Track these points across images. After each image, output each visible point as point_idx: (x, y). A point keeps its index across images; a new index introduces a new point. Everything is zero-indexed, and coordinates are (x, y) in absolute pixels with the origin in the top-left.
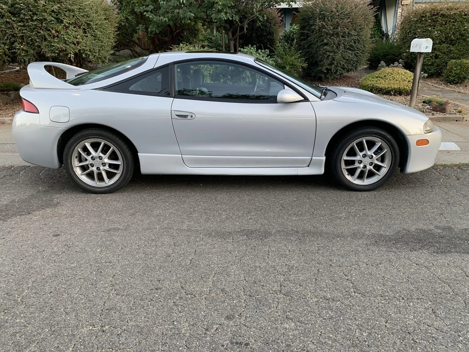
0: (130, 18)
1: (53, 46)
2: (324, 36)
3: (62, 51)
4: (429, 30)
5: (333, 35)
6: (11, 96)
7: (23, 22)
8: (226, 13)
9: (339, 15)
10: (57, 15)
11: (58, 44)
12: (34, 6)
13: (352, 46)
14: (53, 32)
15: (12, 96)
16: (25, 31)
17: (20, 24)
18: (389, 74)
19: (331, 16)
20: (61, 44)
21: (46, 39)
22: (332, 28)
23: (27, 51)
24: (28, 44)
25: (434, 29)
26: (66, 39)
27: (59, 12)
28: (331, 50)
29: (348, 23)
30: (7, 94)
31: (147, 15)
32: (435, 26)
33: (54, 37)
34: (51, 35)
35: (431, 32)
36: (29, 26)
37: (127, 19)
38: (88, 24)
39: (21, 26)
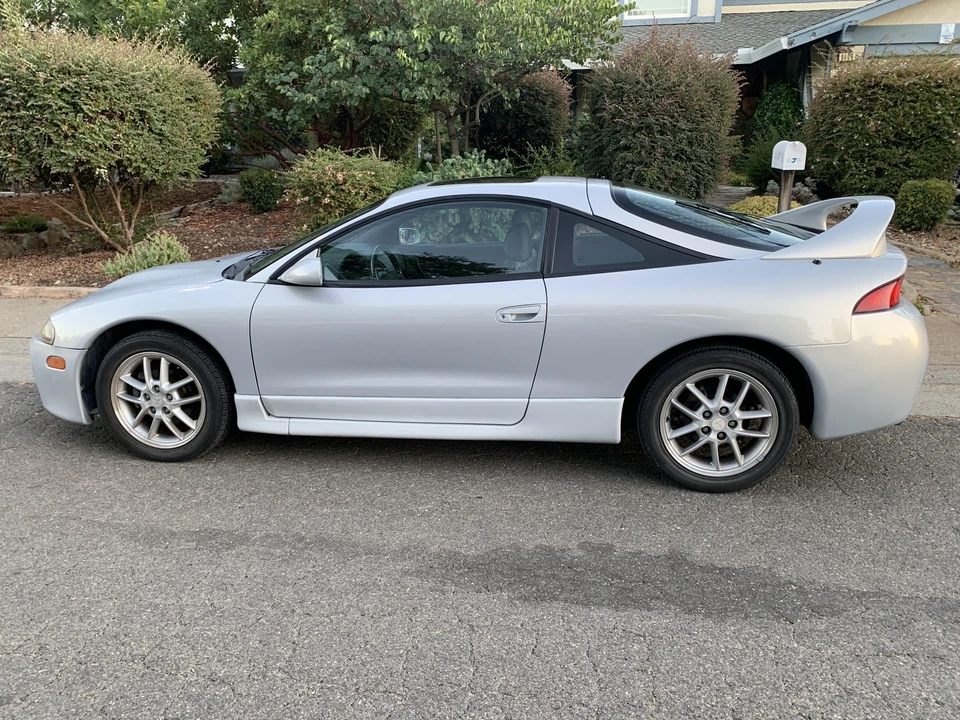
0: (257, 95)
1: (65, 154)
2: (623, 132)
3: (82, 163)
4: (860, 119)
5: (639, 129)
6: (21, 243)
7: (12, 110)
8: (430, 87)
9: (652, 90)
10: (73, 97)
11: (74, 150)
12: (31, 82)
13: (683, 151)
14: (65, 128)
15: (25, 241)
16: (15, 127)
17: (5, 114)
18: (755, 210)
19: (637, 93)
20: (78, 151)
21: (50, 142)
22: (635, 115)
23: (19, 164)
24: (21, 149)
25: (870, 115)
26: (89, 141)
27: (76, 92)
28: (636, 160)
29: (671, 104)
30: (15, 239)
31: (282, 91)
32: (873, 111)
33: (66, 137)
34: (60, 135)
35: (863, 122)
36: (21, 118)
37: (251, 98)
38: (142, 113)
39: (7, 118)
